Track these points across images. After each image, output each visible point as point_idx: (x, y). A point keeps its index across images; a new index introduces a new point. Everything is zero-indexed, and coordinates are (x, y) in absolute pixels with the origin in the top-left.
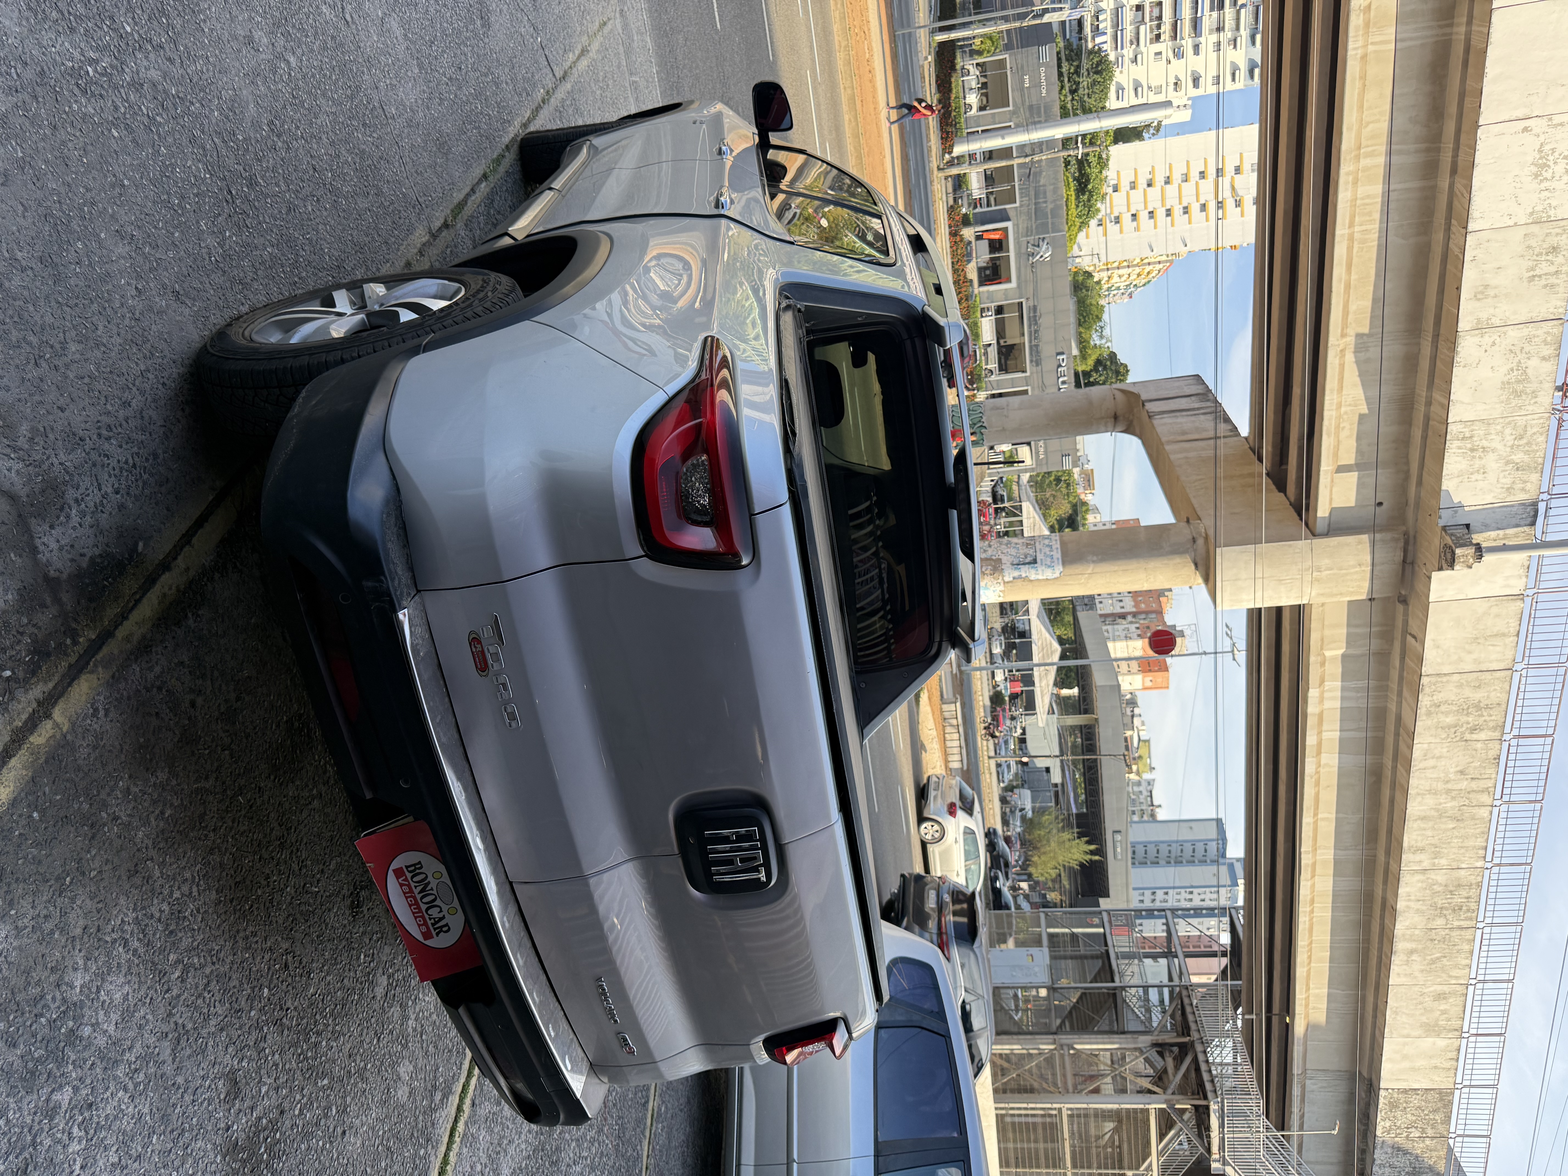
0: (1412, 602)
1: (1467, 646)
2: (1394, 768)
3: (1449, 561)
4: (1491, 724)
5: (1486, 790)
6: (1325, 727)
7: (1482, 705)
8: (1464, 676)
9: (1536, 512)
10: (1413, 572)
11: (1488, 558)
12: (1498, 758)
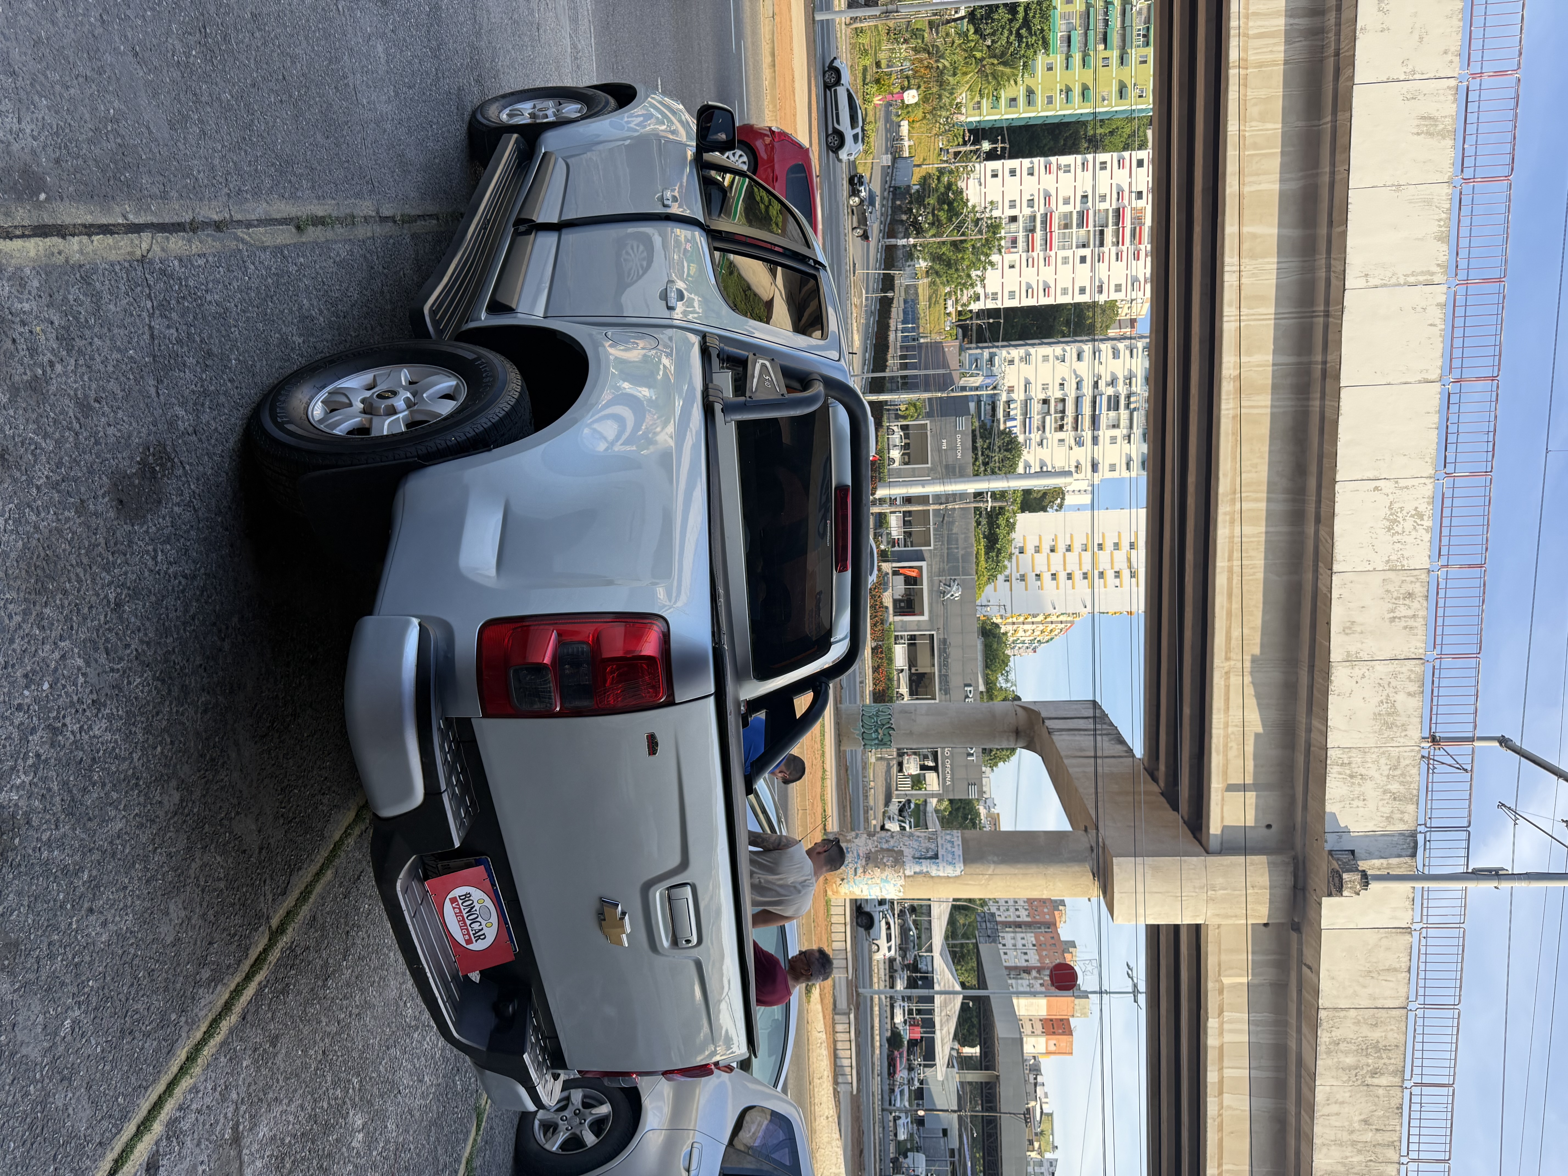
0: (1305, 929)
1: (1361, 980)
2: (1298, 1114)
3: (1337, 888)
4: (1391, 1068)
5: (1391, 1144)
6: (1226, 1063)
7: (1380, 1045)
8: (1362, 1012)
9: (1416, 843)
10: (1305, 899)
11: (1374, 886)
12: (1401, 1107)
